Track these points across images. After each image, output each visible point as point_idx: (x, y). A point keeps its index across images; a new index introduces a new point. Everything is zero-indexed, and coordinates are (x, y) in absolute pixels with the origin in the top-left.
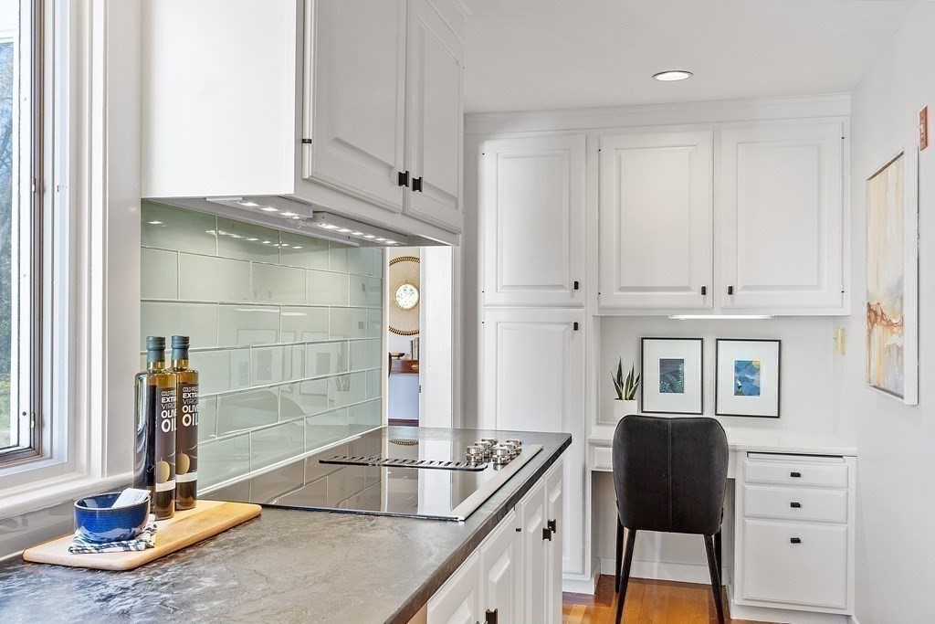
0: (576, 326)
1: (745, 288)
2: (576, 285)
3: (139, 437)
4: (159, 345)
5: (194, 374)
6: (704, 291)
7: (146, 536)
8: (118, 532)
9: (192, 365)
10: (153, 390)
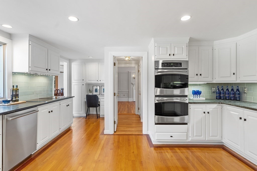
0: (83, 85)
1: (102, 80)
2: (83, 80)
3: (11, 96)
4: (13, 86)
5: (18, 89)
6: (97, 81)
7: (10, 103)
8: (7, 102)
9: (18, 88)
10: (12, 90)
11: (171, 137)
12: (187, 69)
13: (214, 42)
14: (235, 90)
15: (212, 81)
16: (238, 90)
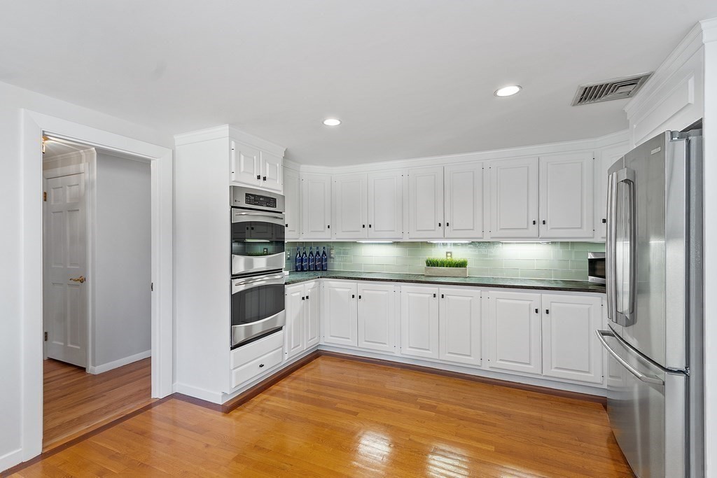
11: (262, 366)
12: (281, 213)
13: (302, 166)
14: (321, 254)
15: (297, 239)
16: (324, 253)
